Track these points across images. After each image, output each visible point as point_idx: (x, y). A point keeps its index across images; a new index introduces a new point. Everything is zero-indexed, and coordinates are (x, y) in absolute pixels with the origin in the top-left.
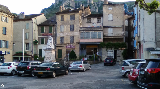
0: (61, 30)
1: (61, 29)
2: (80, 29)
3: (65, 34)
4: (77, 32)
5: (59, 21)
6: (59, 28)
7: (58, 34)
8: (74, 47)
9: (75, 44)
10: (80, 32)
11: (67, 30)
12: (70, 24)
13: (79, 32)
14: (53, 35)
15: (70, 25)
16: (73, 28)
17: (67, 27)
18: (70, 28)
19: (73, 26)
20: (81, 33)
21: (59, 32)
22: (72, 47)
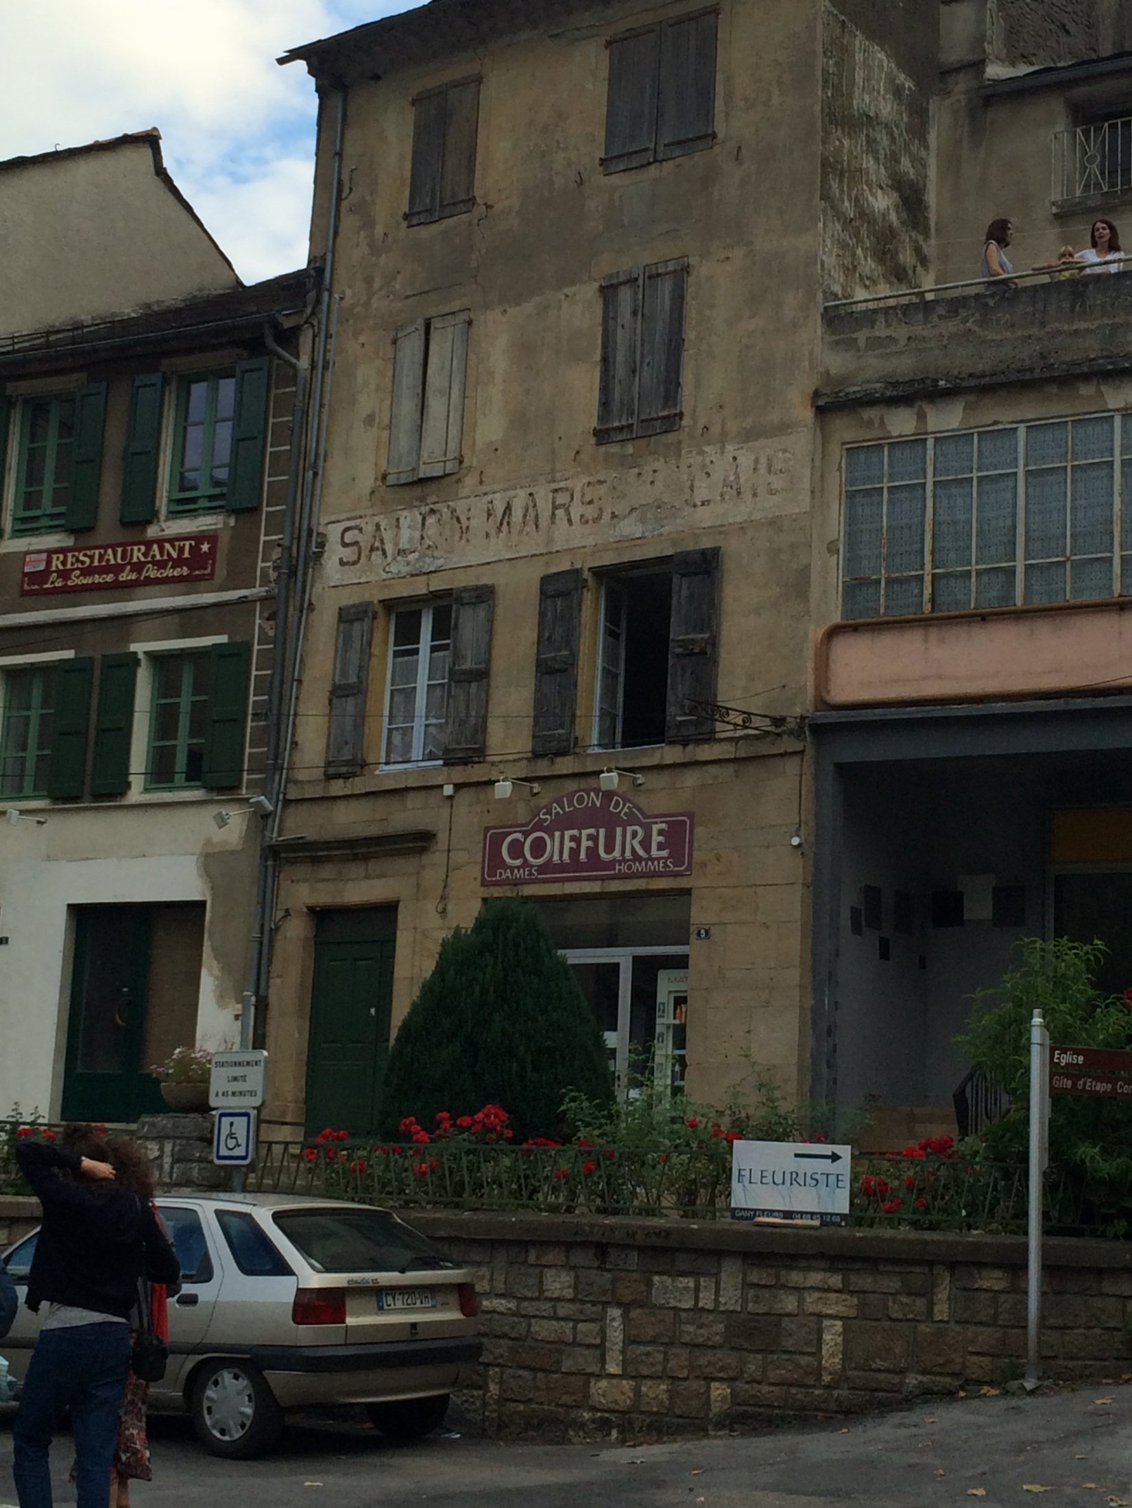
0: (404, 441)
1: (408, 406)
2: (838, 363)
3: (478, 523)
4: (748, 436)
5: (368, 224)
6: (366, 403)
7: (334, 533)
8: (677, 837)
9: (690, 779)
10: (845, 430)
11: (520, 423)
12: (607, 265)
13: (801, 442)
14: (239, 576)
15: (608, 292)
16: (675, 346)
17: (525, 351)
18: (607, 361)
19: (679, 299)
20: (852, 451)
21: (367, 480)
22: (629, 841)
